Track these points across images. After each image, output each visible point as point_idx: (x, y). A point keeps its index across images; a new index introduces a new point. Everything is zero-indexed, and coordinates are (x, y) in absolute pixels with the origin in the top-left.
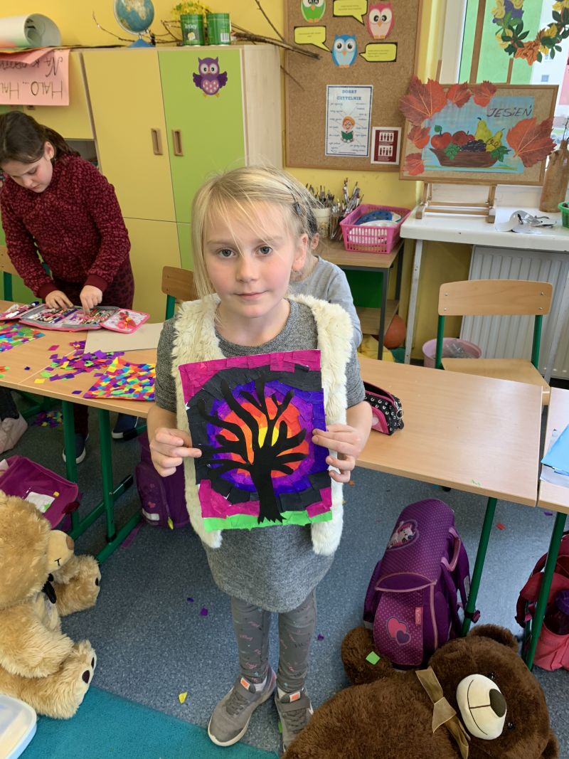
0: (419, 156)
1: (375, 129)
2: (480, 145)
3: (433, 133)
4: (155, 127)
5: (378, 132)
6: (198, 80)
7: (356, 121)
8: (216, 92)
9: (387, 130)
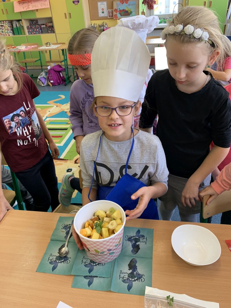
0: (116, 15)
1: (108, 10)
2: (127, 12)
3: (118, 10)
4: (65, 13)
5: (109, 11)
6: (74, 2)
7: (104, 9)
8: (77, 4)
9: (110, 10)
